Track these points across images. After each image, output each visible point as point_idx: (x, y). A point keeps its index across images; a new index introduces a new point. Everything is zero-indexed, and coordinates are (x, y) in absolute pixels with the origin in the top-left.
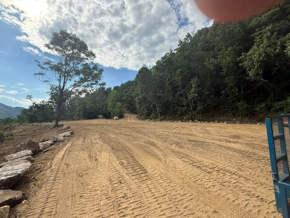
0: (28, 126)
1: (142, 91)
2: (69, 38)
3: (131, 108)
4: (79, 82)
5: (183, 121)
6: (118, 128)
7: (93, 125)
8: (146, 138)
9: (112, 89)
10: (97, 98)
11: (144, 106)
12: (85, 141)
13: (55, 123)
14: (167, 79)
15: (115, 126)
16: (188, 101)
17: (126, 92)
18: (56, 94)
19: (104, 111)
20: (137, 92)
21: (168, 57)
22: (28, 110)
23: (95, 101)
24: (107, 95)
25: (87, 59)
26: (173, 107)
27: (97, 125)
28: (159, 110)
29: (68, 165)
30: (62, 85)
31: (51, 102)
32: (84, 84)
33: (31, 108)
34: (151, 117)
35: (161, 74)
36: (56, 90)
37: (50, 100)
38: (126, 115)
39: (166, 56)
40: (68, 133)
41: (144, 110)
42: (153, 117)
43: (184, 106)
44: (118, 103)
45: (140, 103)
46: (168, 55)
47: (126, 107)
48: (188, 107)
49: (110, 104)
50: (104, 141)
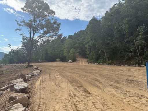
0: (10, 66)
1: (92, 39)
2: (37, 2)
3: (82, 53)
4: (43, 34)
5: (130, 66)
6: (72, 69)
7: (53, 66)
8: (93, 77)
9: (67, 38)
10: (56, 46)
11: (93, 52)
12: (50, 76)
13: (27, 64)
14: (115, 28)
15: (69, 67)
16: (136, 47)
17: (78, 40)
18: (26, 43)
19: (61, 56)
20: (87, 40)
21: (116, 8)
22: (8, 55)
23: (54, 48)
24: (63, 43)
25: (49, 16)
26: (121, 53)
27: (56, 66)
28: (107, 55)
29: (44, 88)
30: (32, 37)
31: (22, 49)
32: (47, 36)
33: (10, 53)
34: (100, 61)
35: (110, 23)
36: (26, 40)
37: (22, 47)
38: (78, 59)
39: (114, 7)
40: (38, 71)
41: (93, 55)
42: (102, 62)
43: (131, 52)
44: (72, 50)
45: (90, 49)
46: (116, 6)
47: (78, 53)
48: (135, 53)
49: (65, 50)
50: (63, 77)
